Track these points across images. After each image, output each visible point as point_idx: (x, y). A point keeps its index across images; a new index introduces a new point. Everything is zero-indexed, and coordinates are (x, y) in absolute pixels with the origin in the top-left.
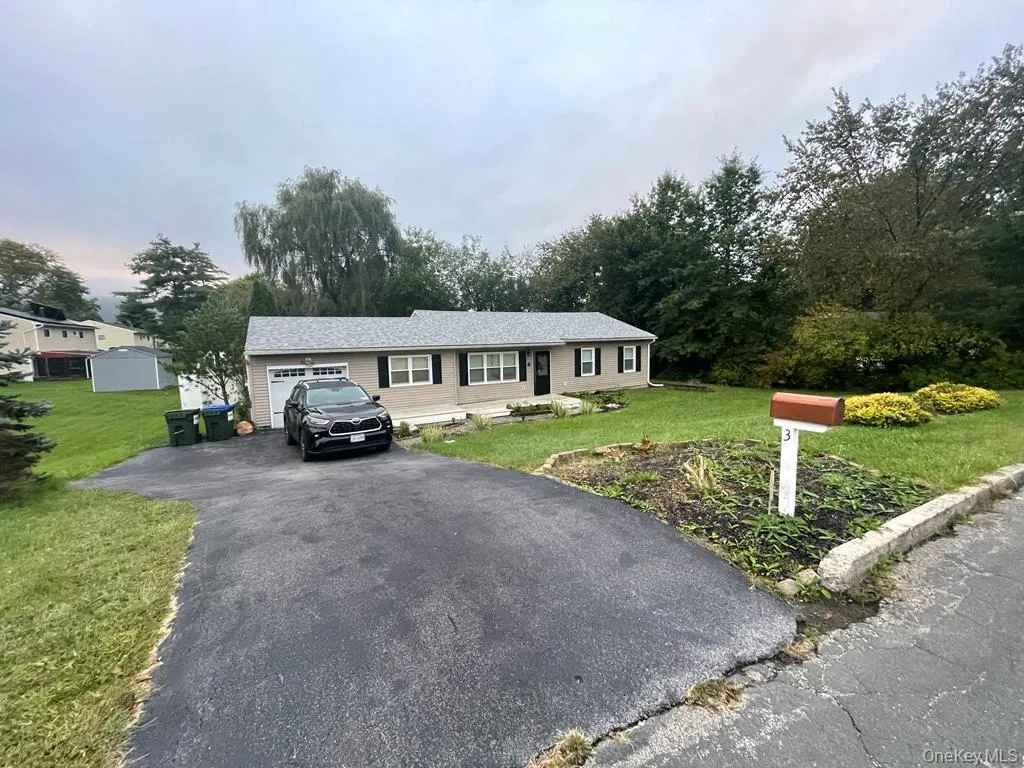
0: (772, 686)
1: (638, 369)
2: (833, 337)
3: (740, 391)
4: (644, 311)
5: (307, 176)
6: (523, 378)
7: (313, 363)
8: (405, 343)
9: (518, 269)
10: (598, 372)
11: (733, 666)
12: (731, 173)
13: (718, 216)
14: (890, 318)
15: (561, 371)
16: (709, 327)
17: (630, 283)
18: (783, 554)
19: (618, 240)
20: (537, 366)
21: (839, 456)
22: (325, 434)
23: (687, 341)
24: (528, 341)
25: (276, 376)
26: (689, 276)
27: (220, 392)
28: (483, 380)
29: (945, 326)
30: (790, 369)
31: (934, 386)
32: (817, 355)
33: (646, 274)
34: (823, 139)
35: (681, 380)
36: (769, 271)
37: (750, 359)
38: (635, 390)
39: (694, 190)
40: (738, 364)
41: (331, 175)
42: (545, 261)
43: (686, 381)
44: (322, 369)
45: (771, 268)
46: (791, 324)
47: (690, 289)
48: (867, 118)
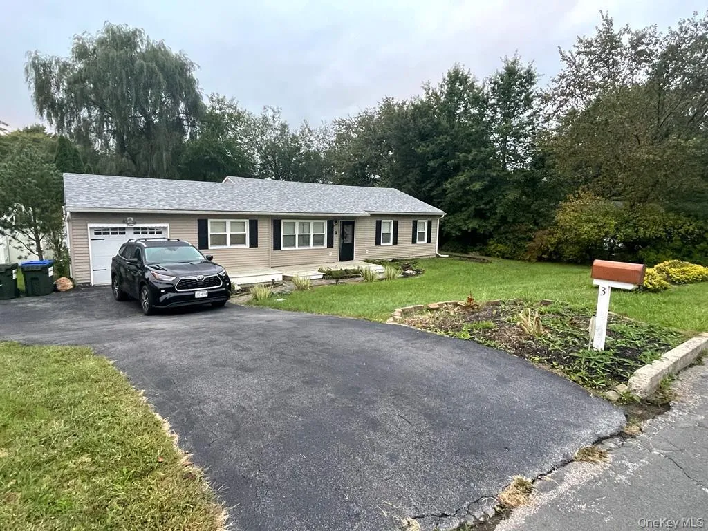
0: (623, 450)
1: (429, 241)
2: (589, 221)
3: (513, 263)
4: (432, 189)
5: (108, 32)
6: (330, 245)
7: (135, 223)
8: (225, 207)
9: (316, 142)
10: (395, 242)
11: (596, 440)
12: (511, 72)
13: (498, 110)
14: (631, 206)
15: (363, 240)
16: (488, 207)
17: (421, 164)
18: (604, 375)
19: (411, 124)
20: (343, 236)
21: (615, 312)
22: (172, 290)
23: (469, 218)
24: (336, 211)
25: (96, 234)
26: (474, 160)
27: (34, 248)
28: (294, 245)
29: (671, 215)
30: (552, 245)
31: (666, 262)
32: (576, 235)
33: (435, 157)
34: (591, 53)
35: (462, 252)
36: (539, 162)
37: (520, 236)
38: (426, 260)
39: (479, 84)
40: (510, 240)
41: (134, 33)
42: (340, 137)
43: (467, 253)
44: (143, 229)
45: (541, 159)
46: (555, 207)
47: (474, 172)
48: (625, 40)
